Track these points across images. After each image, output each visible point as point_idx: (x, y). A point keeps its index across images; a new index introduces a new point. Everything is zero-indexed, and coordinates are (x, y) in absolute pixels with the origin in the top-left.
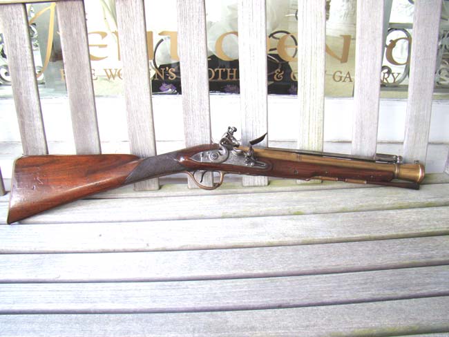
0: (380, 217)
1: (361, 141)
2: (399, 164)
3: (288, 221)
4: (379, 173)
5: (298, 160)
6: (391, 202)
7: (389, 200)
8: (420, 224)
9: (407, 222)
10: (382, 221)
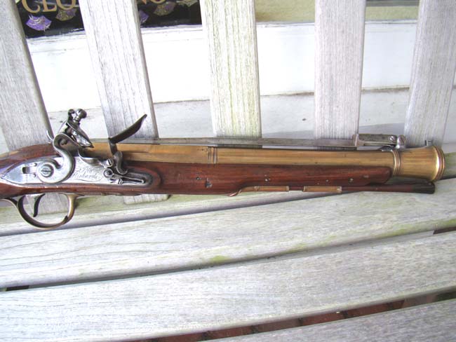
0: (366, 262)
1: (331, 112)
2: (400, 152)
3: (195, 285)
4: (364, 172)
5: (212, 161)
6: (386, 224)
7: (384, 221)
8: (439, 271)
9: (416, 269)
10: (370, 272)
